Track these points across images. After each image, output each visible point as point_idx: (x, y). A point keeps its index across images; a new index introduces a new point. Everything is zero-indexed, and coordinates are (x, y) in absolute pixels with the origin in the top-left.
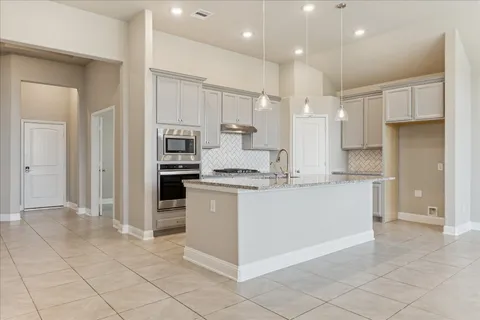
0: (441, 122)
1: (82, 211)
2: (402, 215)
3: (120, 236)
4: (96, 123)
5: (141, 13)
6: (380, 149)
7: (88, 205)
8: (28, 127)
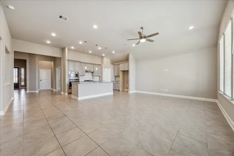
0: (128, 71)
1: (54, 90)
2: (125, 90)
3: (61, 95)
4: (58, 70)
5: (65, 48)
6: (119, 76)
7: (56, 89)
8: (41, 71)
